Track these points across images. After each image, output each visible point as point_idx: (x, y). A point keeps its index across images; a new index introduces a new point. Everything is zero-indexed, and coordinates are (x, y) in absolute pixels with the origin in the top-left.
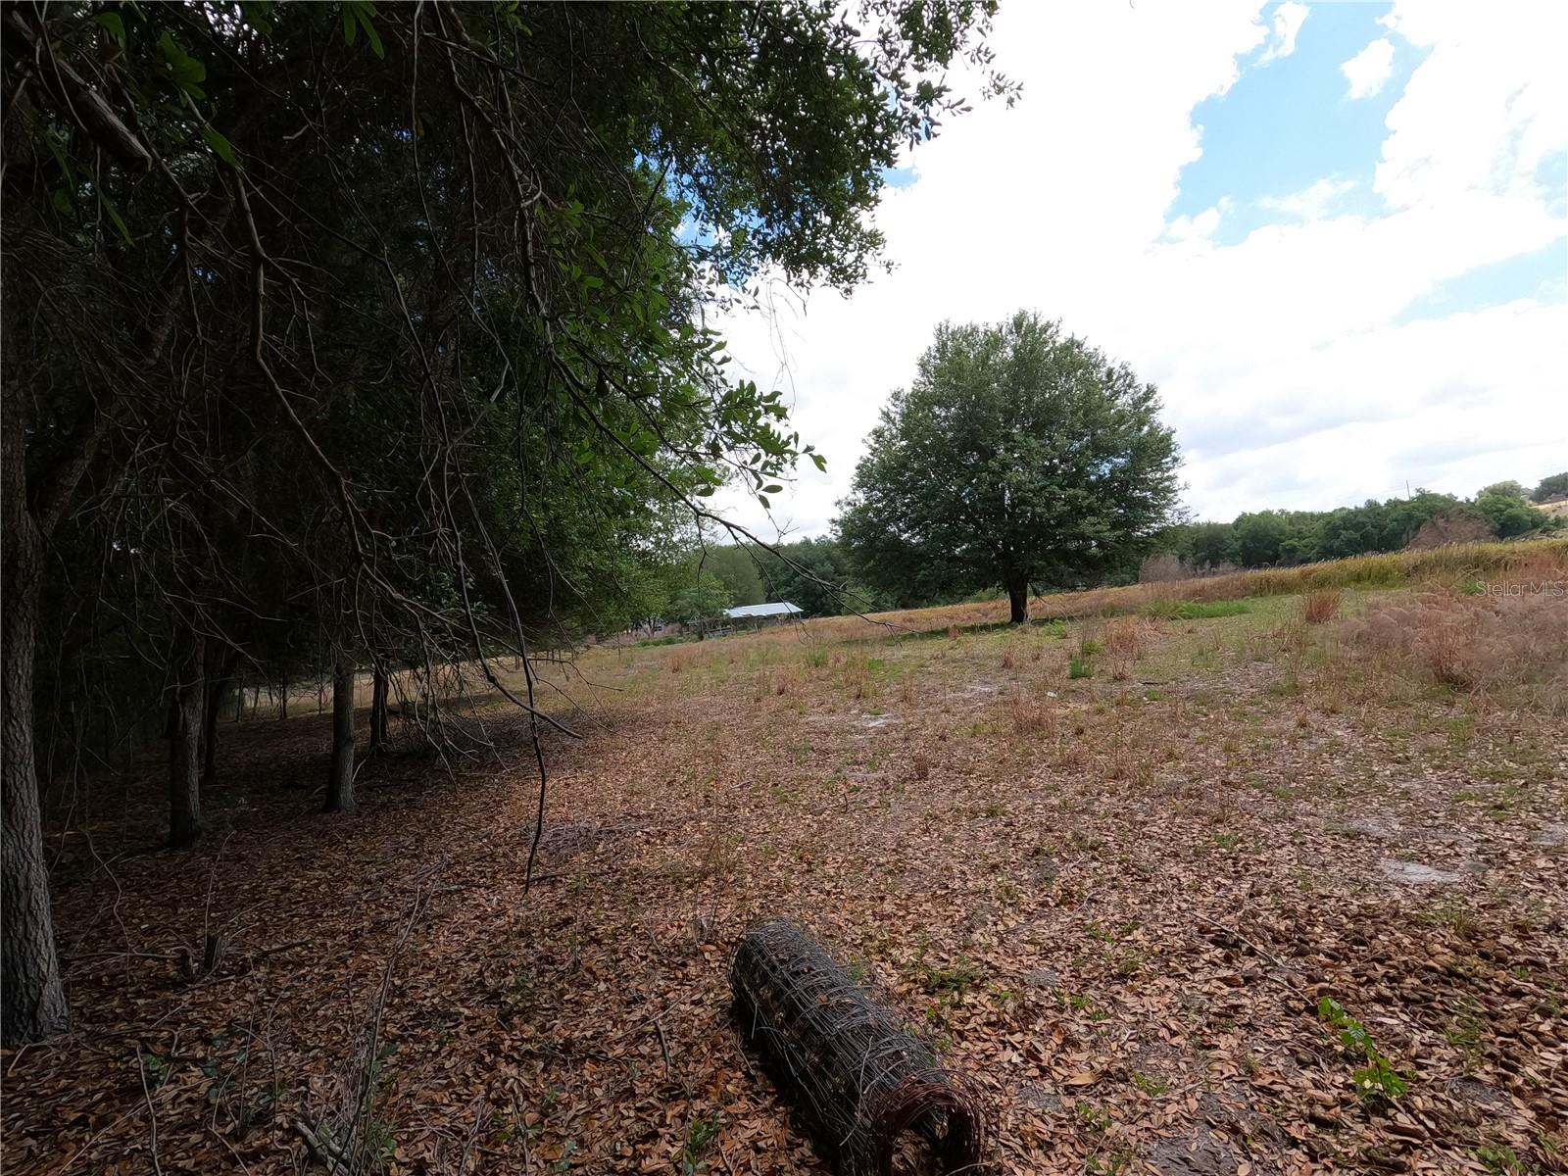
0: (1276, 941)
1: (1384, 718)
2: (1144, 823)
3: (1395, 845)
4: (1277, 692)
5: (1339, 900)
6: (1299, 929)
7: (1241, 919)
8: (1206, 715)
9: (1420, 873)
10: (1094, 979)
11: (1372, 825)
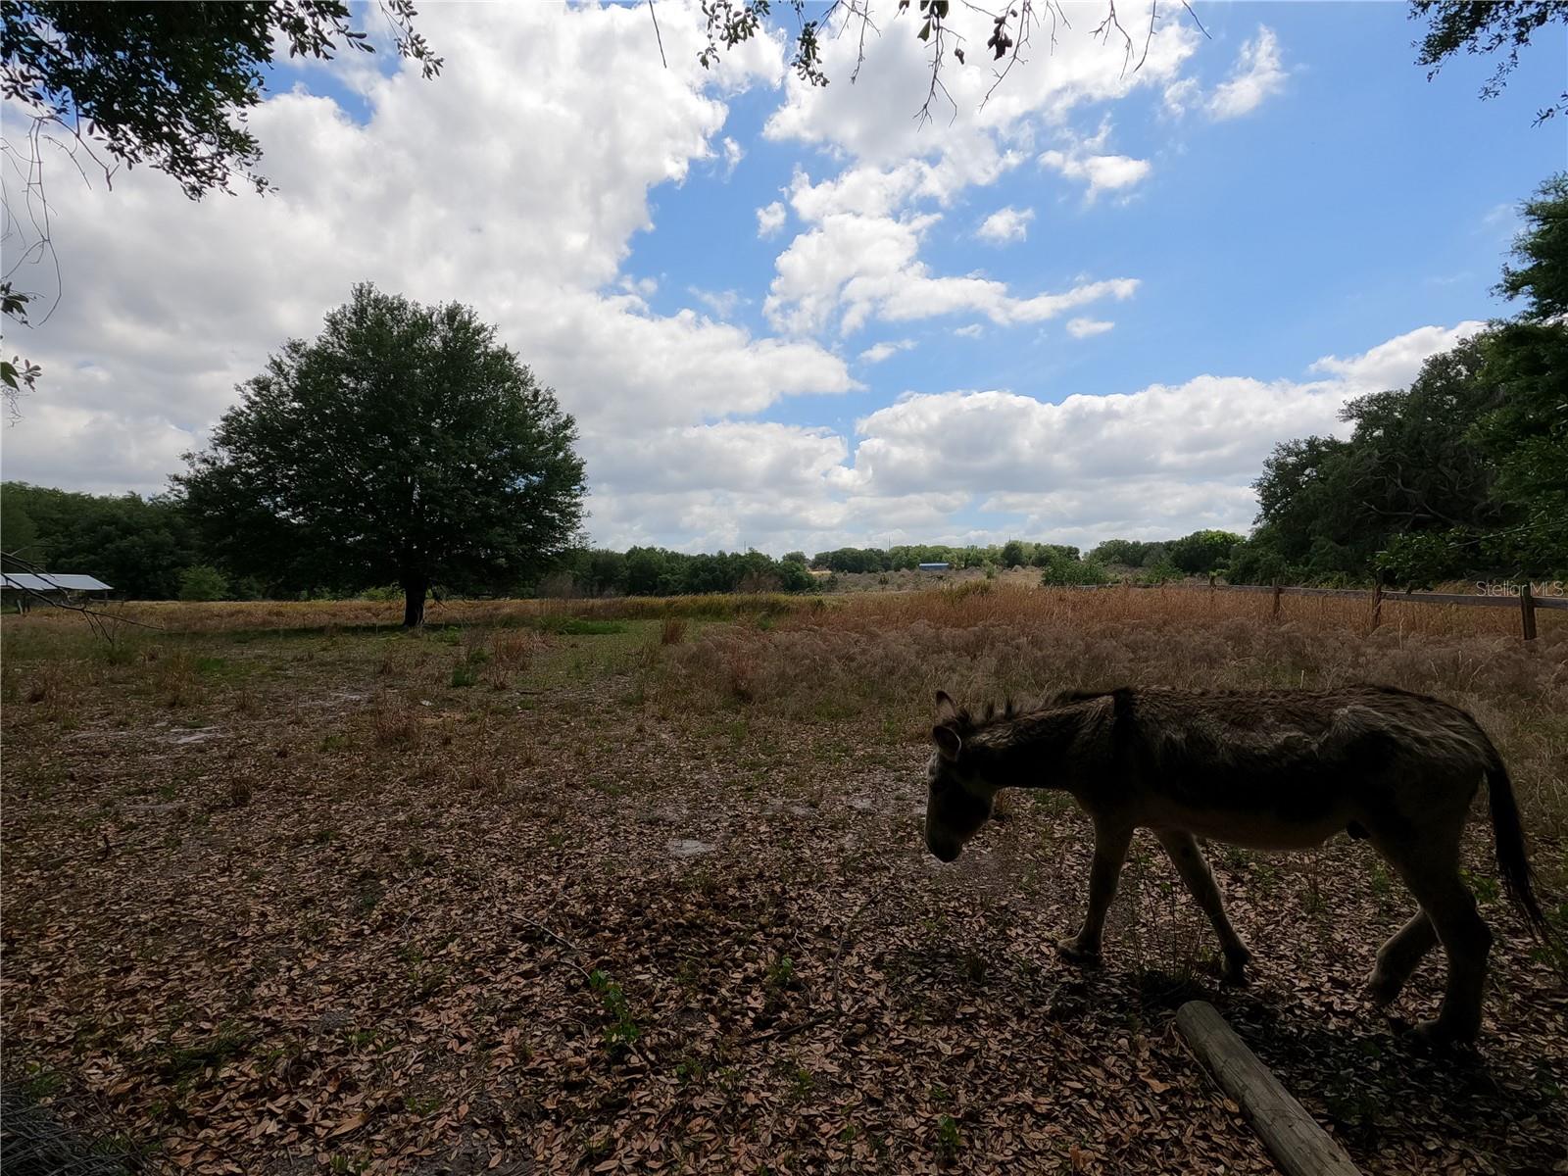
0: (575, 926)
1: (695, 723)
2: (485, 832)
3: (681, 827)
4: (627, 702)
5: (632, 879)
6: (597, 911)
7: (552, 911)
8: (568, 723)
9: (693, 847)
10: (394, 1006)
11: (669, 813)
